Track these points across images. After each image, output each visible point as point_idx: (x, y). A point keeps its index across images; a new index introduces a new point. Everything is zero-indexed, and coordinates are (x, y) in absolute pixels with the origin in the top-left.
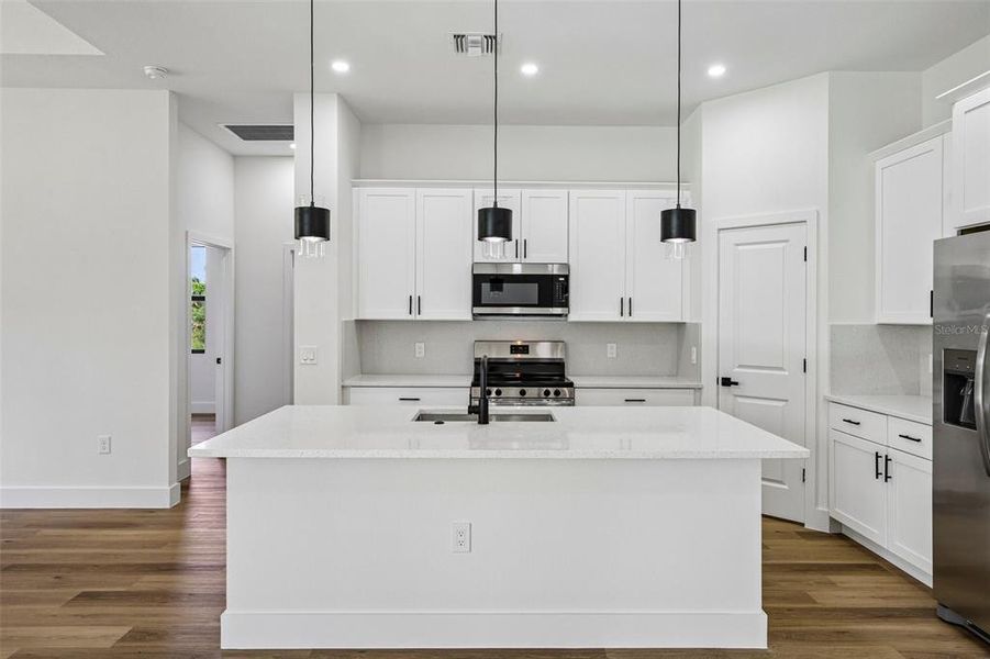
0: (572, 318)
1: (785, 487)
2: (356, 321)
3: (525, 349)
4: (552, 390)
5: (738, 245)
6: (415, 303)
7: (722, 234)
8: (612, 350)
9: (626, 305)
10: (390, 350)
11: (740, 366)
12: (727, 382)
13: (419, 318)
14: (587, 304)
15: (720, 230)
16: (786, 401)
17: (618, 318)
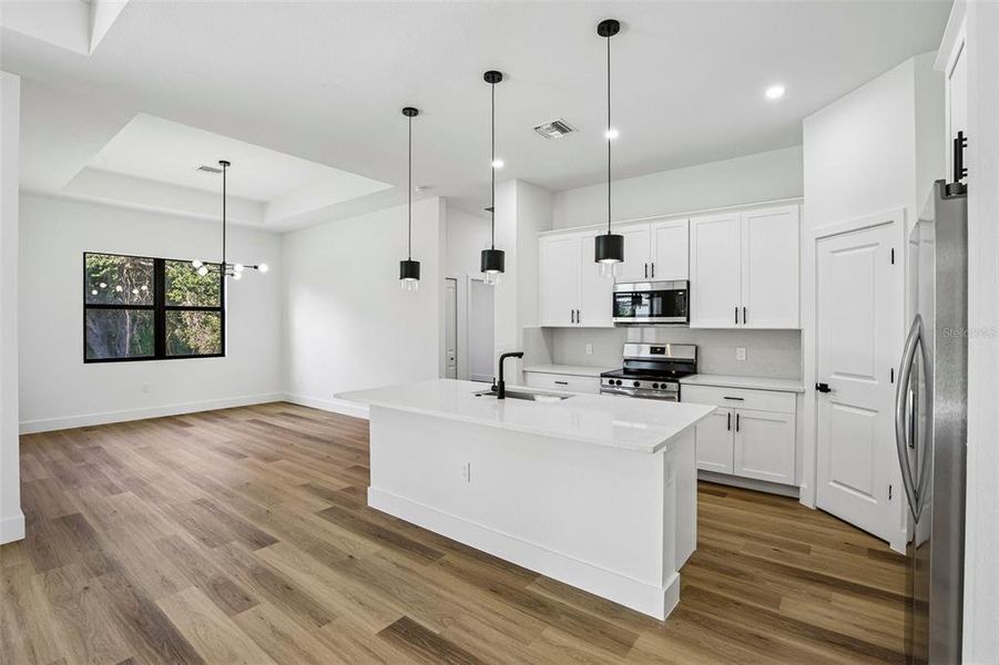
0: (693, 325)
1: (875, 502)
2: (543, 328)
3: (663, 351)
4: (660, 384)
5: (833, 252)
6: (575, 315)
7: (821, 243)
8: (741, 354)
9: (741, 314)
10: (569, 348)
11: (837, 373)
12: (823, 388)
13: (578, 325)
14: (703, 314)
15: (817, 239)
16: (876, 411)
17: (732, 325)
